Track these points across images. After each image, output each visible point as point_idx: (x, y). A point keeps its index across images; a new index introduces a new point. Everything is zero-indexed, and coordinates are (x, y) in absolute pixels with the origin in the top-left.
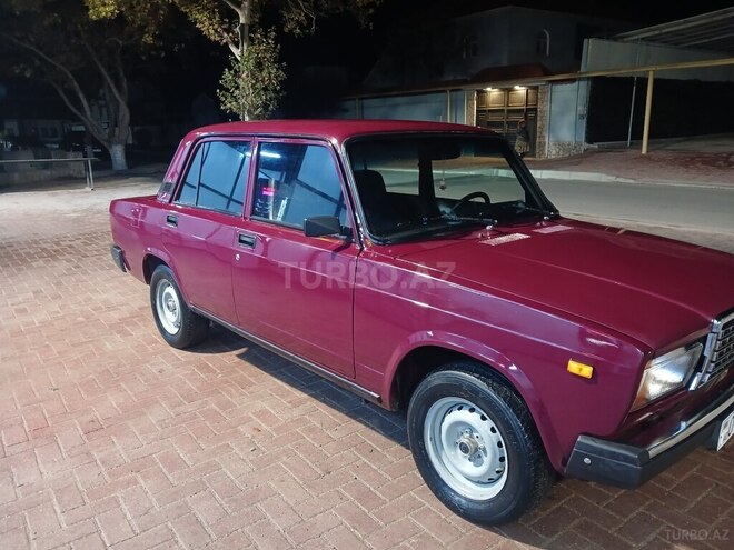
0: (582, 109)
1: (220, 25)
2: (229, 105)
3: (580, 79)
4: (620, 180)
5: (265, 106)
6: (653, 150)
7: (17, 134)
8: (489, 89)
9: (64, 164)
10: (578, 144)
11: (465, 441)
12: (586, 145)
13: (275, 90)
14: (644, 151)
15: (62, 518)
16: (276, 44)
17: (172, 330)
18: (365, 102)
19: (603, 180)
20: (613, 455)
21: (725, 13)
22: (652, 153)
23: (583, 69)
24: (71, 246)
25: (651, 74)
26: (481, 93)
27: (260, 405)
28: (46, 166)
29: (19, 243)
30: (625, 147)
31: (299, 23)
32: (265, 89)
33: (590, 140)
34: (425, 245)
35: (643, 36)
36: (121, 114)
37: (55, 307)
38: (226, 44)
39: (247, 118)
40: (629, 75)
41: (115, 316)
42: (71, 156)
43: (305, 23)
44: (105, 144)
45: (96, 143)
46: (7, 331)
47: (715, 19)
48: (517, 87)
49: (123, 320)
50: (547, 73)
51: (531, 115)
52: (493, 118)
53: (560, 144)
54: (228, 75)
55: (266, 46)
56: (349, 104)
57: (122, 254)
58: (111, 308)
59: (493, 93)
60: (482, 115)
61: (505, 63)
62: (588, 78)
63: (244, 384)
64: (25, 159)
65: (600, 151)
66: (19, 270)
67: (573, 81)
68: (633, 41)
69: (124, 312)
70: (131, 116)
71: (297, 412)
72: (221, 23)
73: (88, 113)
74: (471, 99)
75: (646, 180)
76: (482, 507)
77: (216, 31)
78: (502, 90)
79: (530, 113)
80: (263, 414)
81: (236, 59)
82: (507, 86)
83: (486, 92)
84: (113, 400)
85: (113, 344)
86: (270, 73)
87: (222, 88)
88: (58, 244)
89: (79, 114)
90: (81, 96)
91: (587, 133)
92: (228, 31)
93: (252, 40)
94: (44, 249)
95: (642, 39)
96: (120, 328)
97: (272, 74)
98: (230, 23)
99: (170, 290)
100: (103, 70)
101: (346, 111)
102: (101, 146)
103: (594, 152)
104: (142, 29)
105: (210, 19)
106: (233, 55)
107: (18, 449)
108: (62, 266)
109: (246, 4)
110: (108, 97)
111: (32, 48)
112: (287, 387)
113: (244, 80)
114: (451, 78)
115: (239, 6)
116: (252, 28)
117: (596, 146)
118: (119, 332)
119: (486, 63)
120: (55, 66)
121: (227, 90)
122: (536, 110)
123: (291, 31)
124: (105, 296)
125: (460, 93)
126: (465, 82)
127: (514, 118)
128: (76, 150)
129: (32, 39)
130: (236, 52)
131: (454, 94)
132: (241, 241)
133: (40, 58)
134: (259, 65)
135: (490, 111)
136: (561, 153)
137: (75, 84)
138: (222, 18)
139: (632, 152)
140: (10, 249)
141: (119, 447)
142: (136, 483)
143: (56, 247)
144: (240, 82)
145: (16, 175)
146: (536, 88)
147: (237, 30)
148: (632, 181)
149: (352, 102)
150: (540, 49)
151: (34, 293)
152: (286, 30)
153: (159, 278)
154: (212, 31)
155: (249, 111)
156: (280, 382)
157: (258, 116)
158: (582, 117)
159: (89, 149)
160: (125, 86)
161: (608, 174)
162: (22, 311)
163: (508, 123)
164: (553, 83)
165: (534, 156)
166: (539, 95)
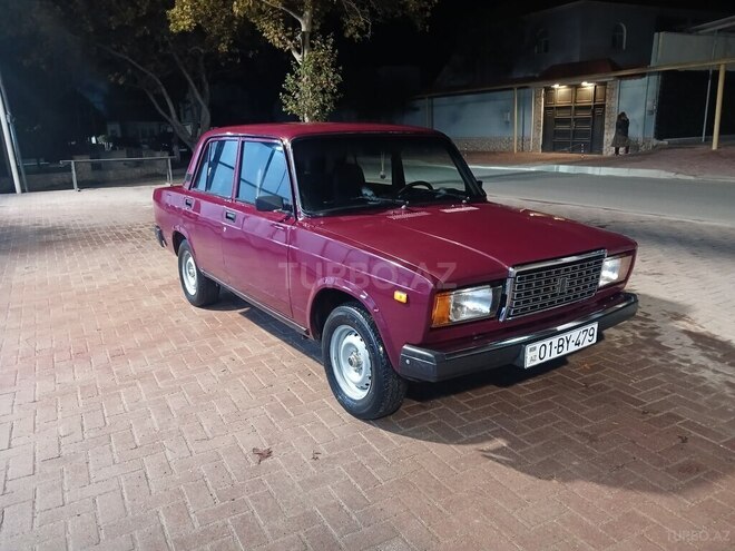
0: (651, 104)
1: (284, 34)
2: (291, 107)
3: (650, 74)
4: (680, 176)
5: (323, 108)
6: (725, 146)
7: (119, 135)
8: (556, 86)
9: (151, 163)
10: (646, 140)
11: (352, 357)
12: (655, 142)
13: (332, 93)
14: (714, 147)
15: (81, 401)
16: (333, 50)
17: (192, 291)
18: (435, 100)
19: (662, 177)
20: (420, 356)
22: (722, 150)
23: (653, 63)
24: (140, 232)
25: (722, 67)
26: (549, 90)
27: (242, 344)
28: (138, 164)
29: (100, 229)
30: (700, 143)
31: (359, 29)
32: (323, 92)
33: (659, 136)
34: (343, 218)
35: (721, 27)
36: (203, 116)
37: (114, 276)
38: (289, 51)
39: (307, 119)
40: (704, 69)
41: (157, 283)
42: (158, 155)
43: (364, 28)
44: (188, 144)
45: (181, 144)
46: (74, 292)
48: (584, 84)
49: (162, 287)
50: (616, 68)
51: (598, 111)
52: (560, 115)
54: (289, 79)
55: (325, 51)
56: (419, 103)
57: (161, 232)
58: (155, 278)
59: (561, 90)
60: (550, 112)
61: (576, 59)
62: (658, 73)
63: (236, 331)
64: (120, 157)
65: (670, 147)
66: (95, 249)
67: (643, 75)
68: (707, 34)
69: (166, 281)
70: (212, 118)
71: (266, 350)
72: (285, 31)
73: (174, 116)
74: (537, 97)
75: (709, 177)
76: (360, 404)
77: (280, 39)
78: (570, 86)
79: (597, 109)
80: (242, 351)
81: (297, 64)
82: (576, 83)
83: (553, 89)
84: (137, 338)
85: (150, 303)
86: (327, 76)
87: (284, 92)
88: (130, 229)
89: (166, 116)
90: (168, 100)
91: (656, 129)
92: (291, 38)
93: (312, 46)
94: (118, 234)
95: (719, 31)
96: (157, 292)
97: (329, 78)
98: (293, 31)
99: (191, 260)
100: (188, 76)
101: (417, 109)
102: (186, 146)
103: (663, 148)
104: (218, 39)
105: (275, 28)
106: (295, 60)
107: (63, 364)
108: (128, 246)
109: (307, 13)
110: (192, 102)
111: (127, 58)
112: (268, 334)
113: (305, 84)
114: (521, 75)
115: (301, 15)
116: (312, 35)
117: (665, 142)
118: (156, 295)
119: (558, 59)
120: (146, 74)
121: (289, 93)
122: (604, 105)
123: (351, 36)
124: (154, 269)
125: (527, 90)
126: (533, 79)
127: (581, 115)
128: (165, 149)
129: (126, 50)
130: (298, 57)
131: (522, 91)
132: (227, 217)
133: (133, 67)
134: (318, 69)
135: (558, 108)
137: (164, 90)
138: (286, 28)
139: (702, 149)
140: (91, 233)
141: (131, 365)
142: (135, 385)
143: (128, 232)
144: (300, 85)
145: (111, 172)
146: (604, 84)
147: (299, 37)
148: (692, 178)
149: (422, 101)
150: (615, 42)
151: (102, 266)
152: (347, 35)
153: (184, 251)
154: (277, 39)
155: (308, 113)
156: (264, 331)
157: (316, 117)
158: (651, 112)
159: (175, 149)
160: (207, 90)
161: (666, 170)
162: (90, 278)
163: (575, 119)
164: (621, 77)
165: (601, 152)
166: (608, 91)
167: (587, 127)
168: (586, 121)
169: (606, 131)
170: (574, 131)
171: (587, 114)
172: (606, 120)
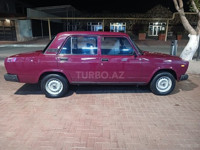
0: (30, 28)
3: (28, 19)
10: (31, 37)
12: (33, 38)
14: (50, 39)
21: (60, 7)
23: (28, 16)
25: (49, 20)
30: (42, 38)
33: (34, 36)
47: (58, 8)
48: (6, 20)
51: (13, 28)
53: (25, 37)
62: (30, 19)
67: (25, 19)
82: (4, 19)
91: (33, 34)
117: (36, 38)
122: (15, 27)
127: (7, 29)
136: (26, 40)
139: (47, 39)
146: (14, 21)
158: (30, 30)
163: (5, 31)
164: (19, 19)
165: (17, 41)
166: (15, 23)
167: (10, 33)
168: (9, 31)
169: (17, 34)
170: (5, 34)
171: (9, 29)
172: (16, 31)
